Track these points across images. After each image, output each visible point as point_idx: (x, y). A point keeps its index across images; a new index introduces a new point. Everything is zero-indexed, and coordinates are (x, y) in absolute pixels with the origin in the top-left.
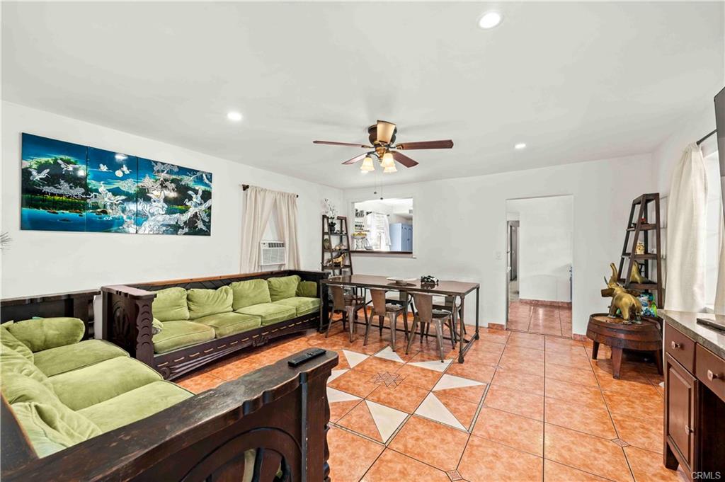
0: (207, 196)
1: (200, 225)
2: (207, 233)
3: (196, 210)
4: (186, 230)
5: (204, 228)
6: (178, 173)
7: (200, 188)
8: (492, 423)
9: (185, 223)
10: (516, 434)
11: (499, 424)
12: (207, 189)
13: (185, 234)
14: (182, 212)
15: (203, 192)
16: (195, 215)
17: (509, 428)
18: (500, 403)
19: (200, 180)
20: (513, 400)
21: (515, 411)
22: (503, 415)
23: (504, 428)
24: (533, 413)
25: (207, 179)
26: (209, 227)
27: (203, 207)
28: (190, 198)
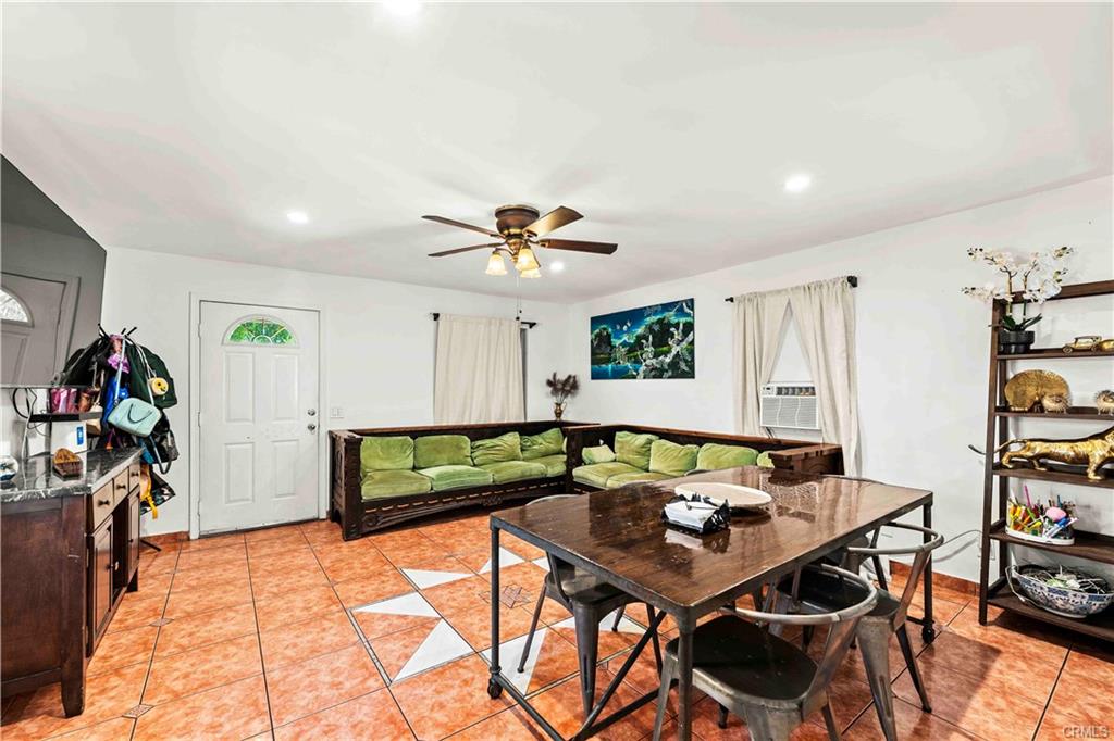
0: (689, 328)
1: (683, 366)
2: (690, 374)
3: (678, 348)
4: (670, 373)
5: (686, 369)
6: (662, 312)
7: (683, 320)
8: (332, 631)
9: (669, 365)
10: (297, 636)
11: (323, 634)
12: (689, 319)
13: (669, 378)
14: (666, 354)
15: (684, 324)
16: (677, 355)
17: (310, 637)
18: (343, 661)
19: (681, 312)
20: (328, 679)
21: (313, 664)
22: (326, 648)
23: (315, 634)
24: (286, 677)
25: (688, 307)
26: (692, 368)
27: (684, 344)
28: (672, 336)
